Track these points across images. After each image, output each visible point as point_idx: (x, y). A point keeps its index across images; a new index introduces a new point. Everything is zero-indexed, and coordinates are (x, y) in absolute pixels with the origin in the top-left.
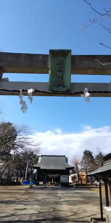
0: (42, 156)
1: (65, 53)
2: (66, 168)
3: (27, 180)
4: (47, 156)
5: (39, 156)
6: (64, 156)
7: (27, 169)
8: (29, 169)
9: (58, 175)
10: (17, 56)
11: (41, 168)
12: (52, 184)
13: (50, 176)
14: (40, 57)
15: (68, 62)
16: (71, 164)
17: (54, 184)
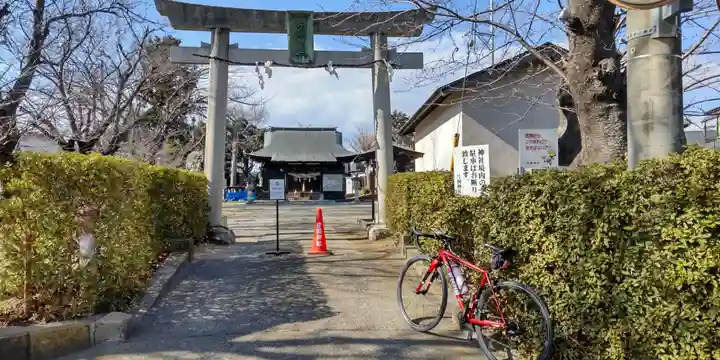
0: (273, 129)
1: (305, 15)
2: (338, 158)
3: (237, 190)
4: (286, 129)
5: (265, 131)
6: (333, 129)
7: (232, 162)
8: (239, 164)
9: (318, 174)
10: (247, 13)
11: (273, 159)
12: (302, 195)
13: (297, 176)
14: (276, 15)
15: (310, 23)
16: (350, 148)
17: (307, 195)
